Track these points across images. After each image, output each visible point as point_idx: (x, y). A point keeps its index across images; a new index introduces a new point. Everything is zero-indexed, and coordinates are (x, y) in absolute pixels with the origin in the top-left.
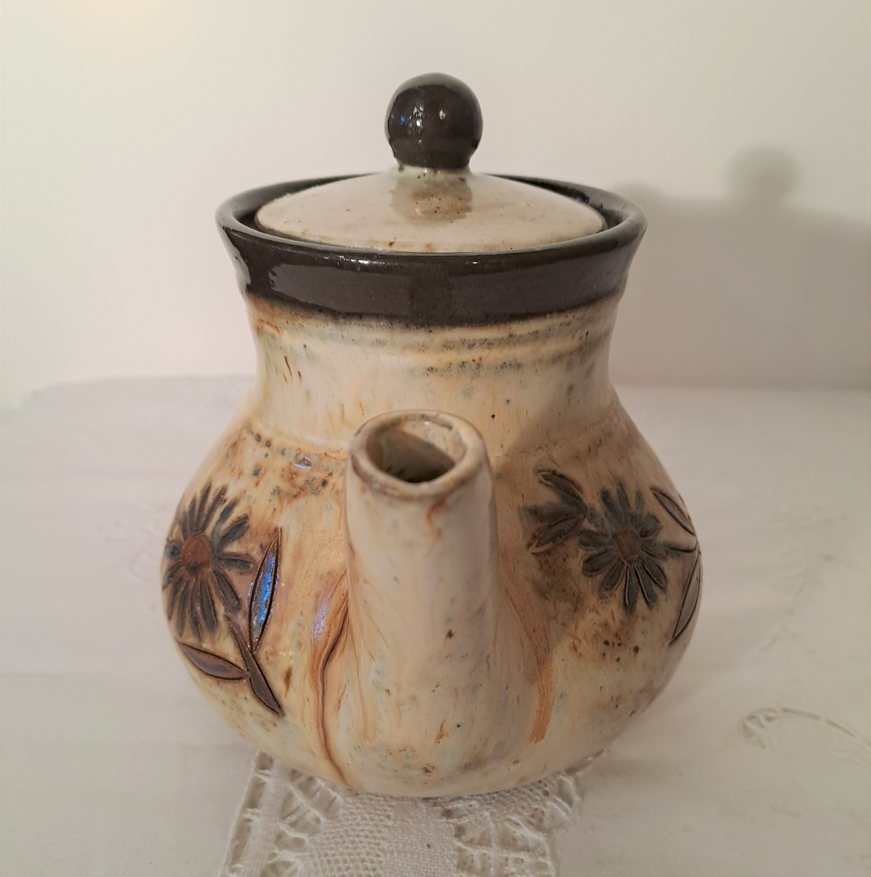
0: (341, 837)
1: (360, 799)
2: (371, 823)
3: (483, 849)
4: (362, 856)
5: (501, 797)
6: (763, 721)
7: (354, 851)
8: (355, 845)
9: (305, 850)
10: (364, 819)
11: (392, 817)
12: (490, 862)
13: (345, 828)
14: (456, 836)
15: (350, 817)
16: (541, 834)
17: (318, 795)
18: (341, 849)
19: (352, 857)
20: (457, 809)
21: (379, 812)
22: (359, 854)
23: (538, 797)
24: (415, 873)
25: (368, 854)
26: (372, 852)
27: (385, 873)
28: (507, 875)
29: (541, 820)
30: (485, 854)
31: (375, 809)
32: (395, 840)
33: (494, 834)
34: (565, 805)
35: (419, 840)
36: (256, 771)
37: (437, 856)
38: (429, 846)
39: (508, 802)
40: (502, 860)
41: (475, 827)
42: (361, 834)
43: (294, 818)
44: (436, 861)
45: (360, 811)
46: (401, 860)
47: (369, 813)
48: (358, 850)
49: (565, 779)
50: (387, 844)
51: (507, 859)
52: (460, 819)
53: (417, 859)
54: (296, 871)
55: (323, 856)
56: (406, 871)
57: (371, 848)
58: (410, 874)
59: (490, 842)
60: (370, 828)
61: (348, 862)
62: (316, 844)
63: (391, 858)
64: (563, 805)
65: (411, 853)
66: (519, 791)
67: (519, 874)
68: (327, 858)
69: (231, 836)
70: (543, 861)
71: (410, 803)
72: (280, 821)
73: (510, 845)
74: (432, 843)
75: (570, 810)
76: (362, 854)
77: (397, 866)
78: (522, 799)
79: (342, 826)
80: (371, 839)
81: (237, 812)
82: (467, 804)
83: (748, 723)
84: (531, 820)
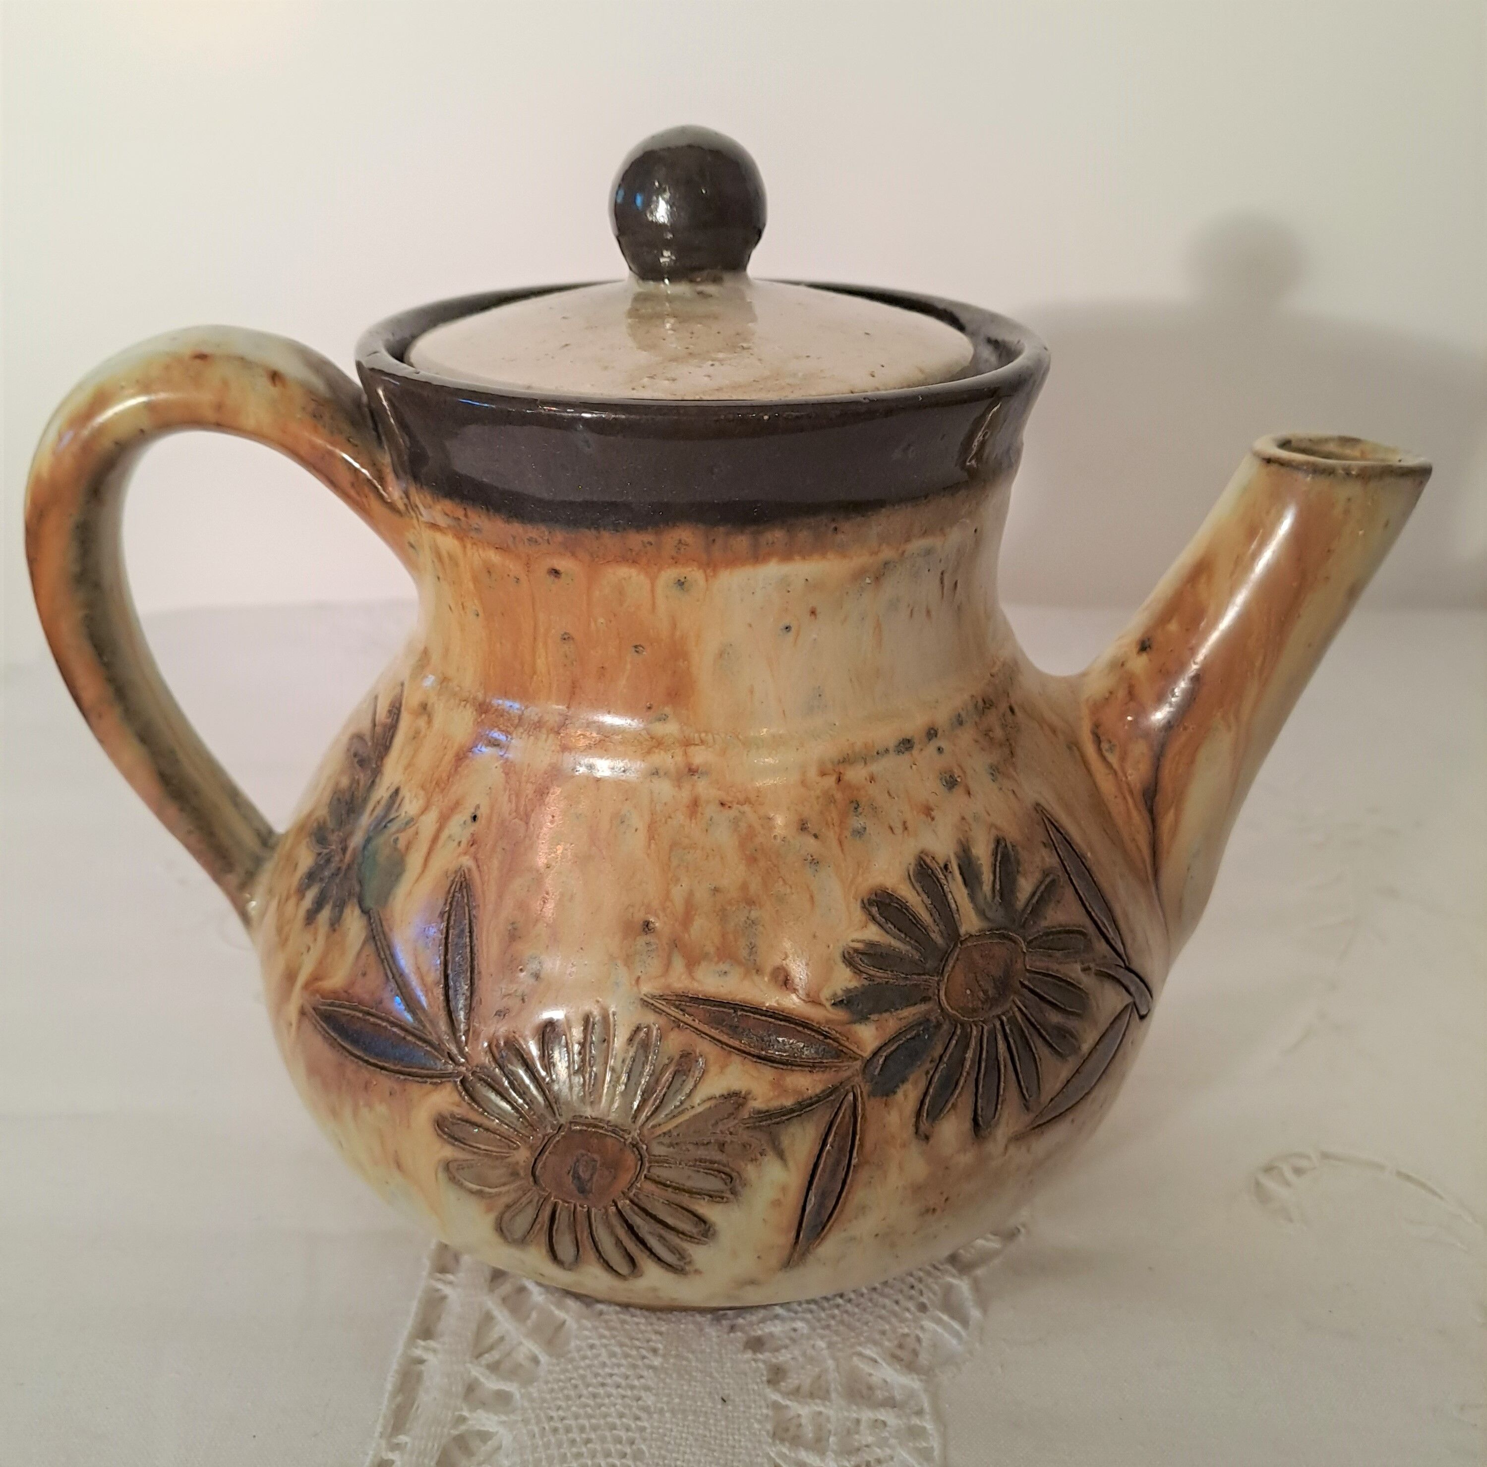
0: (576, 1387)
1: (606, 1322)
2: (624, 1362)
3: (816, 1404)
4: (609, 1420)
5: (845, 1316)
6: (1289, 1175)
7: (598, 1411)
8: (599, 1400)
9: (513, 1411)
10: (613, 1355)
11: (661, 1352)
12: (829, 1426)
13: (581, 1372)
14: (769, 1382)
15: (589, 1353)
16: (915, 1376)
17: (534, 1315)
18: (574, 1408)
20: (771, 1335)
21: (637, 1343)
22: (605, 1416)
23: (907, 1315)
24: (702, 1447)
25: (621, 1416)
26: (627, 1411)
27: (650, 1447)
28: (858, 1449)
29: (915, 1353)
30: (820, 1413)
32: (667, 1391)
33: (834, 1379)
34: (956, 1326)
35: (708, 1390)
36: (431, 1275)
37: (738, 1417)
38: (724, 1400)
39: (858, 1324)
40: (848, 1424)
41: (803, 1368)
42: (609, 1381)
43: (495, 1355)
44: (735, 1426)
45: (604, 1341)
46: (678, 1425)
47: (621, 1345)
48: (603, 1409)
49: (955, 1282)
50: (653, 1398)
51: (858, 1421)
52: (776, 1354)
53: (705, 1424)
54: (499, 1448)
55: (544, 1420)
56: (686, 1444)
57: (625, 1406)
58: (693, 1449)
59: (828, 1391)
60: (623, 1370)
61: (588, 1429)
62: (532, 1400)
63: (660, 1422)
64: (952, 1327)
65: (695, 1412)
66: (876, 1305)
67: (879, 1447)
68: (552, 1424)
69: (389, 1387)
70: (918, 1422)
71: (691, 1326)
72: (471, 1362)
73: (862, 1397)
74: (729, 1395)
75: (963, 1333)
76: (610, 1415)
77: (671, 1435)
78: (881, 1317)
79: (576, 1368)
80: (625, 1389)
81: (400, 1345)
82: (787, 1327)
83: (1264, 1179)
84: (898, 1352)
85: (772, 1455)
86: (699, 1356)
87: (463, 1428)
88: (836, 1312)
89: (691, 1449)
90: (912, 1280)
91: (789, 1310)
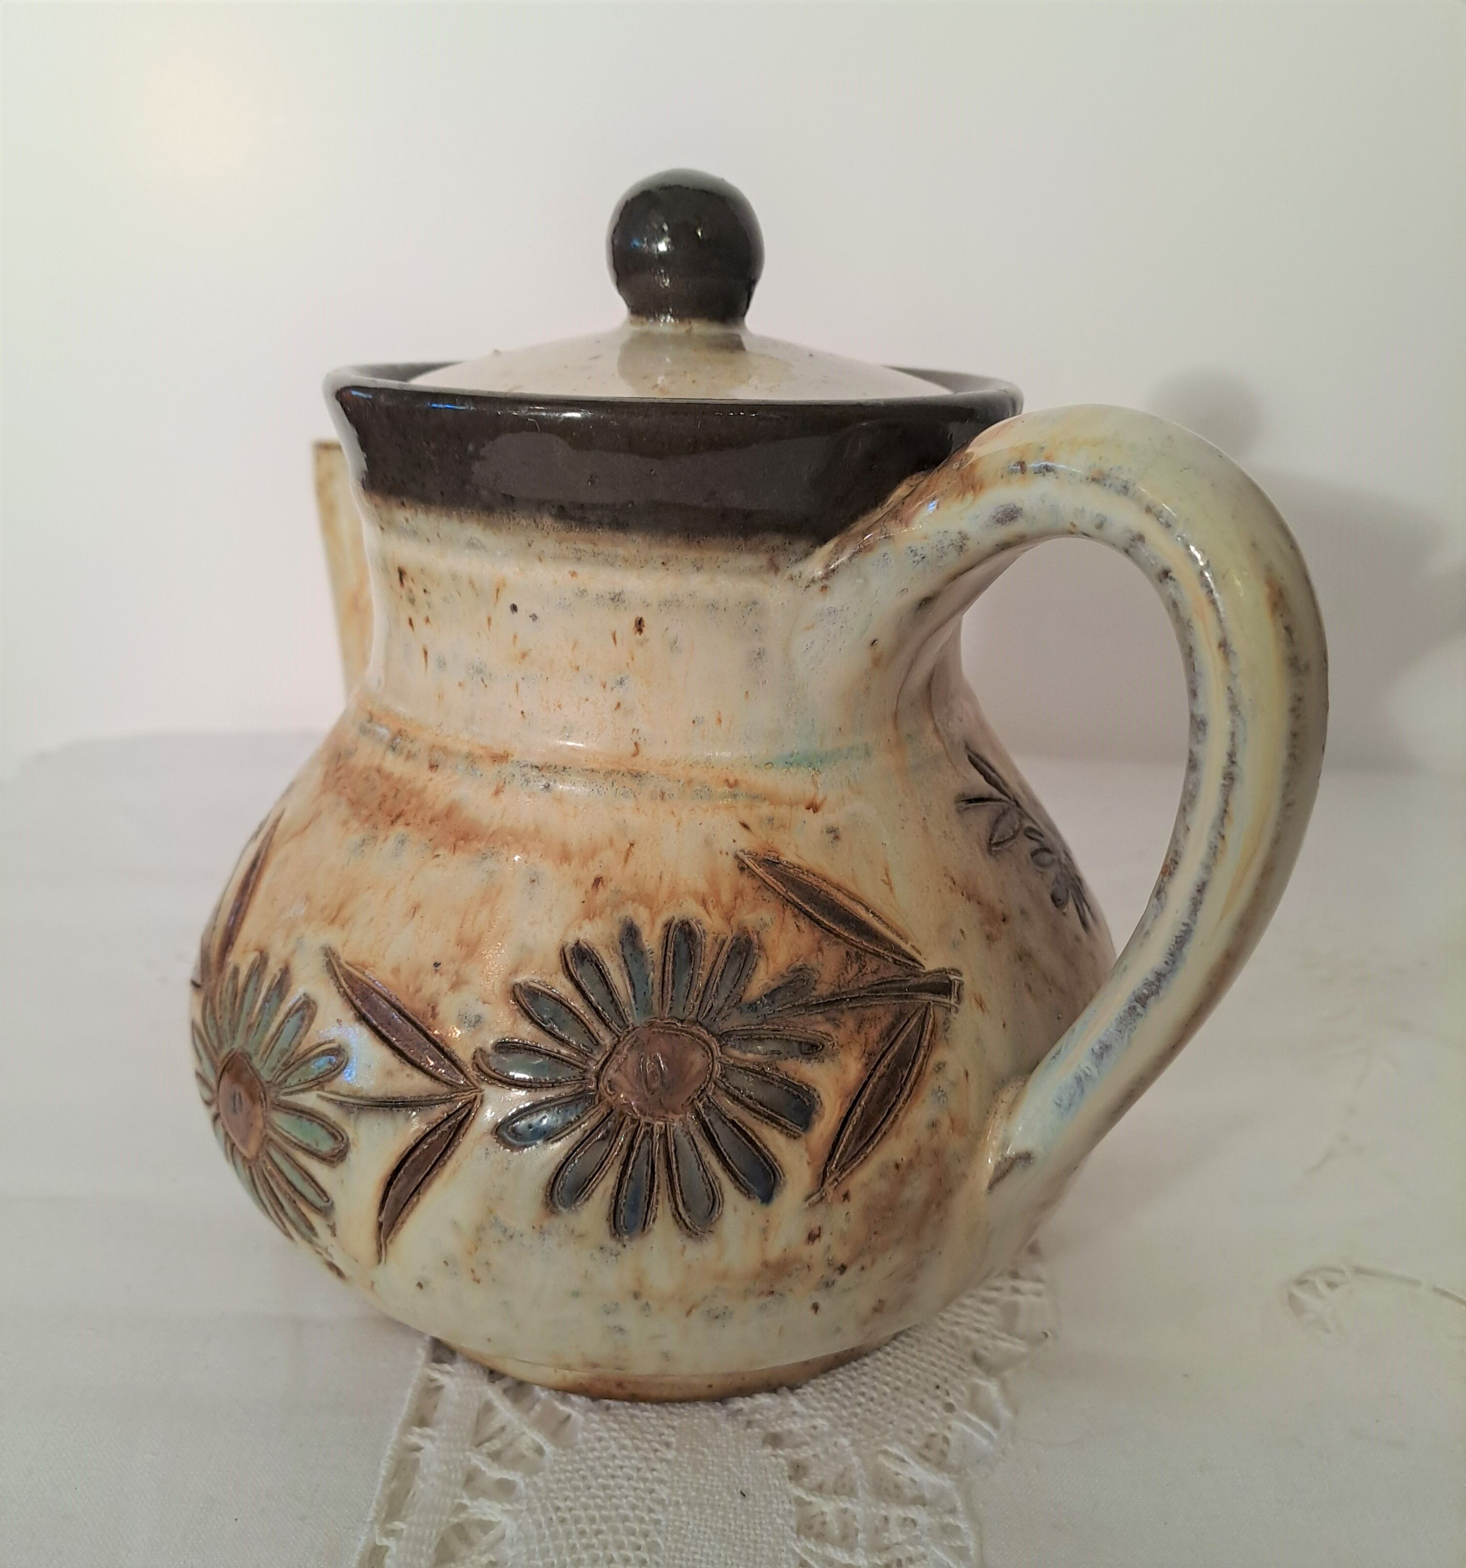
0: (584, 1478)
1: (615, 1414)
2: (635, 1455)
3: (841, 1501)
4: (621, 1511)
5: (868, 1414)
6: (1322, 1288)
7: (608, 1503)
8: (608, 1492)
9: (517, 1500)
10: (623, 1447)
11: (674, 1445)
12: (856, 1524)
13: (589, 1463)
15: (597, 1445)
16: (946, 1475)
17: (538, 1408)
18: (582, 1499)
19: (604, 1512)
20: (790, 1432)
21: (649, 1437)
22: (617, 1507)
23: (934, 1415)
24: (721, 1541)
25: (634, 1507)
26: (640, 1504)
27: (666, 1540)
29: (943, 1454)
30: (845, 1511)
32: (682, 1484)
33: (859, 1475)
34: (986, 1426)
35: (725, 1484)
36: (426, 1364)
37: (760, 1512)
38: (744, 1495)
39: (882, 1423)
40: (877, 1521)
41: (825, 1464)
42: (619, 1473)
43: (497, 1444)
44: (757, 1521)
45: (614, 1434)
46: (695, 1518)
47: (633, 1438)
48: (614, 1500)
49: (982, 1383)
50: (667, 1491)
51: (886, 1519)
52: (798, 1450)
53: (724, 1517)
54: (503, 1538)
55: (550, 1509)
56: (704, 1539)
57: (637, 1498)
58: (712, 1543)
59: (853, 1490)
60: (633, 1461)
61: (598, 1521)
62: (537, 1490)
63: (675, 1515)
64: (982, 1427)
65: (712, 1506)
66: (900, 1404)
67: (911, 1546)
68: (559, 1514)
69: (383, 1473)
70: (951, 1521)
71: (705, 1421)
72: (470, 1450)
73: (889, 1494)
74: (748, 1489)
75: (994, 1434)
76: (622, 1507)
77: (687, 1529)
78: (906, 1416)
79: (584, 1460)
80: (637, 1482)
81: (395, 1431)
82: (807, 1424)
83: (1297, 1292)
84: (926, 1452)
85: (798, 1550)
87: (463, 1516)
88: (858, 1410)
89: (709, 1543)
90: (936, 1380)
91: (808, 1407)
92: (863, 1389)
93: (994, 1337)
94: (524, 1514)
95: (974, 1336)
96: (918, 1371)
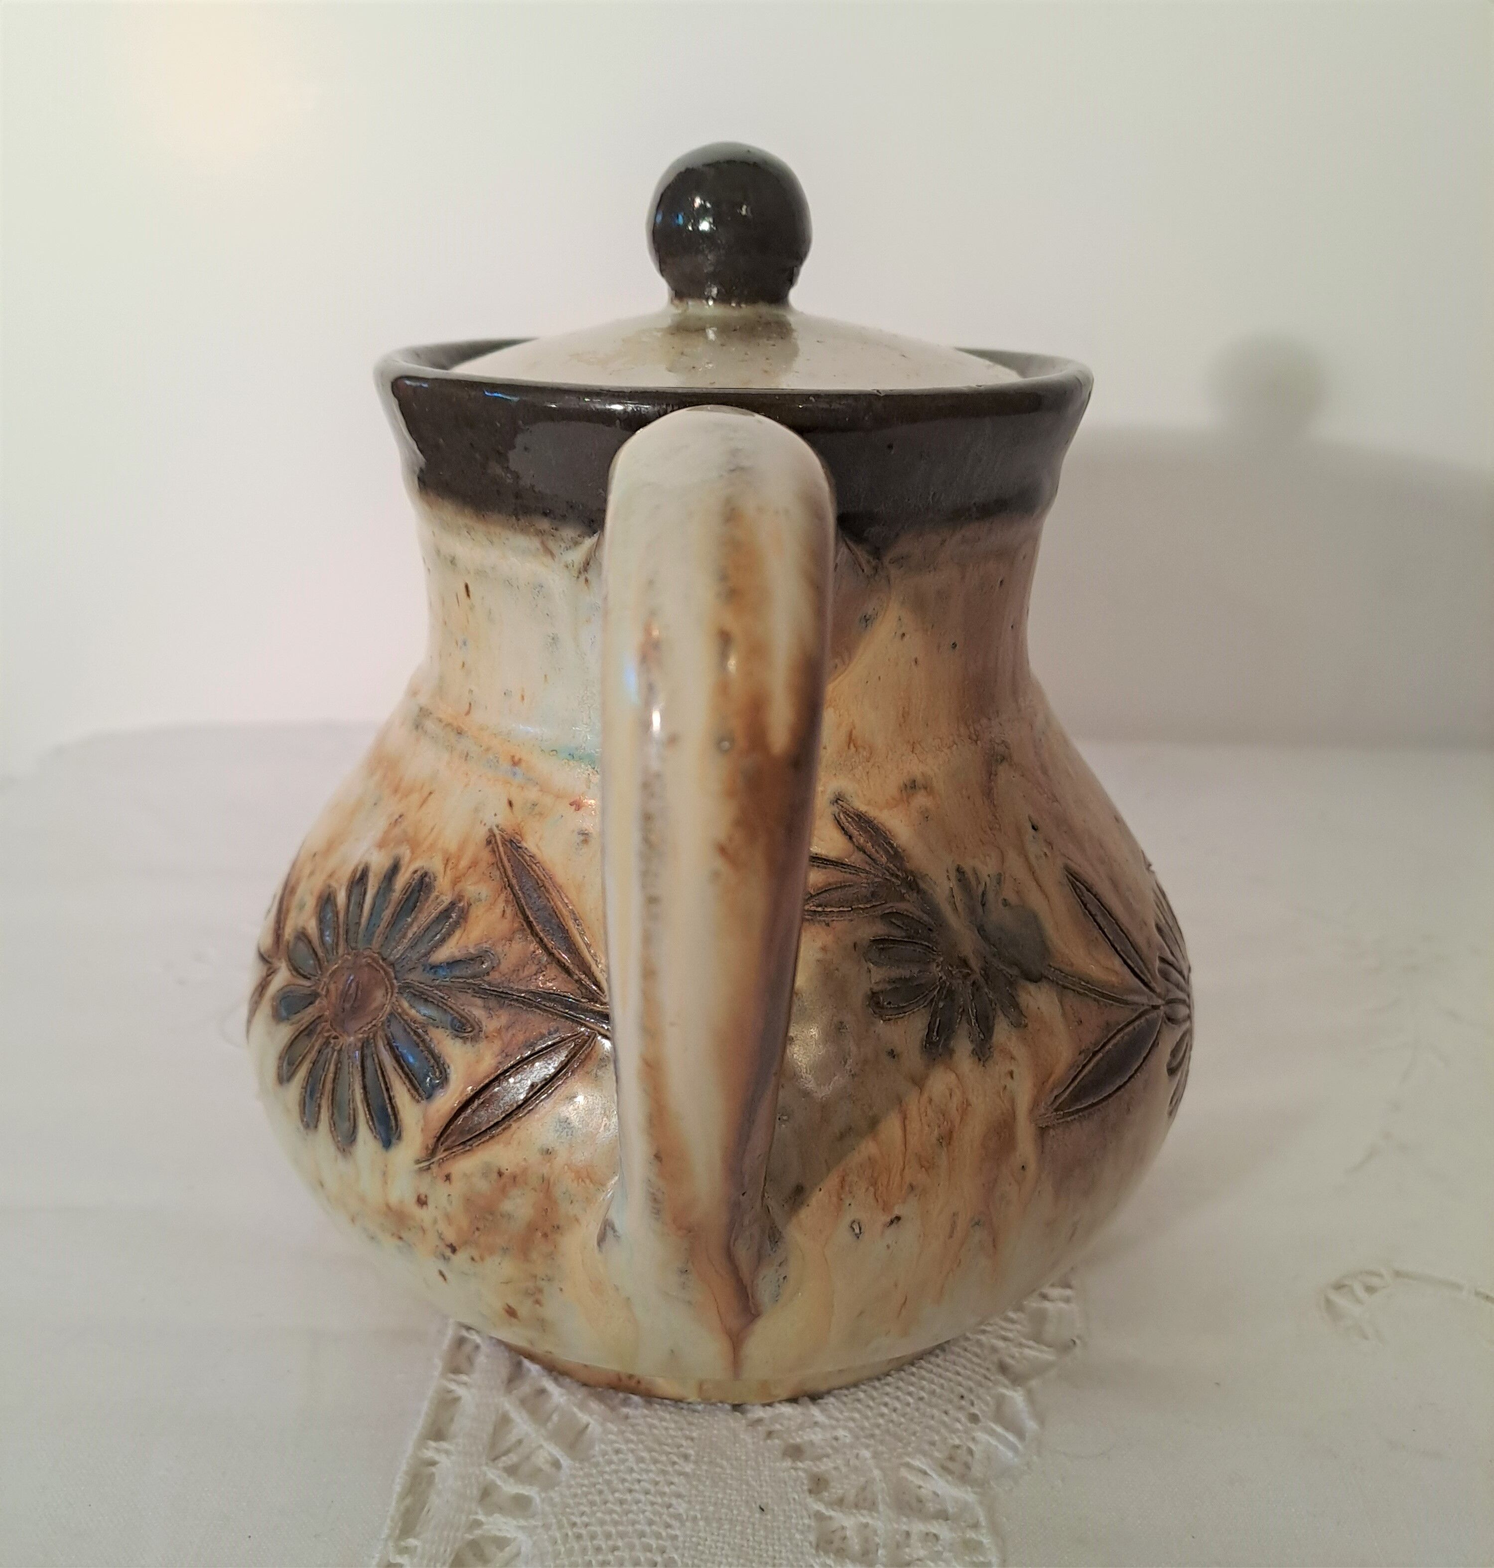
0: (601, 1492)
1: (633, 1426)
2: (653, 1467)
3: (862, 1516)
4: (638, 1527)
5: (891, 1425)
6: (1361, 1292)
7: (625, 1518)
8: (625, 1507)
9: (533, 1516)
10: (641, 1460)
11: (693, 1458)
12: (877, 1540)
13: (607, 1477)
15: (615, 1458)
16: (969, 1489)
17: (555, 1417)
18: (599, 1515)
19: (620, 1528)
20: (812, 1443)
21: (667, 1449)
22: (634, 1523)
23: (958, 1426)
24: (739, 1557)
25: (651, 1523)
26: (657, 1519)
27: (683, 1556)
28: (908, 1564)
29: (967, 1466)
30: (866, 1526)
31: (661, 1444)
32: (700, 1499)
33: (880, 1489)
34: (1011, 1437)
35: (744, 1498)
36: (443, 1375)
37: (779, 1528)
38: (763, 1510)
39: (905, 1435)
40: (898, 1536)
41: (847, 1477)
42: (637, 1487)
43: (513, 1458)
44: (776, 1537)
45: (632, 1446)
46: (712, 1534)
47: (650, 1450)
48: (631, 1516)
49: (1008, 1393)
50: (685, 1505)
51: (908, 1534)
52: (818, 1463)
53: (742, 1533)
54: (518, 1554)
55: (566, 1525)
56: (722, 1555)
57: (655, 1513)
58: (730, 1560)
59: (874, 1503)
60: (651, 1475)
61: (614, 1537)
62: (553, 1504)
63: (693, 1530)
64: (1007, 1439)
65: (731, 1521)
66: (924, 1415)
67: (933, 1561)
68: (575, 1530)
69: (398, 1488)
70: (974, 1536)
71: (724, 1431)
72: (487, 1464)
73: (911, 1509)
74: (767, 1504)
75: (1020, 1446)
76: (639, 1523)
77: (705, 1545)
78: (930, 1427)
79: (602, 1473)
80: (655, 1496)
81: (410, 1447)
82: (828, 1435)
83: (1335, 1297)
84: (950, 1465)
86: (735, 1463)
87: (478, 1532)
88: (881, 1421)
89: (727, 1560)
90: (962, 1390)
91: (830, 1417)
92: (887, 1399)
93: (1021, 1345)
94: (539, 1530)
95: (1000, 1344)
96: (942, 1381)
